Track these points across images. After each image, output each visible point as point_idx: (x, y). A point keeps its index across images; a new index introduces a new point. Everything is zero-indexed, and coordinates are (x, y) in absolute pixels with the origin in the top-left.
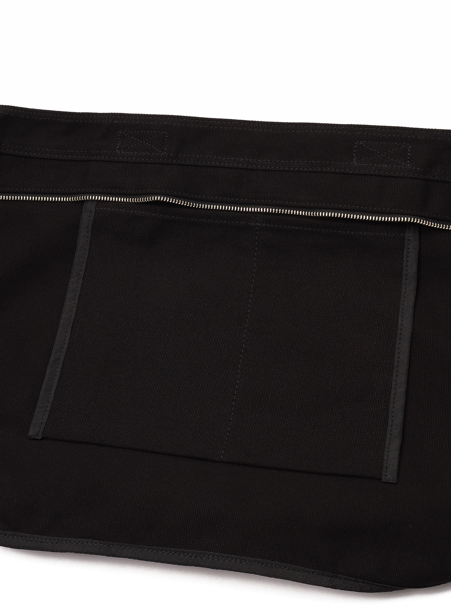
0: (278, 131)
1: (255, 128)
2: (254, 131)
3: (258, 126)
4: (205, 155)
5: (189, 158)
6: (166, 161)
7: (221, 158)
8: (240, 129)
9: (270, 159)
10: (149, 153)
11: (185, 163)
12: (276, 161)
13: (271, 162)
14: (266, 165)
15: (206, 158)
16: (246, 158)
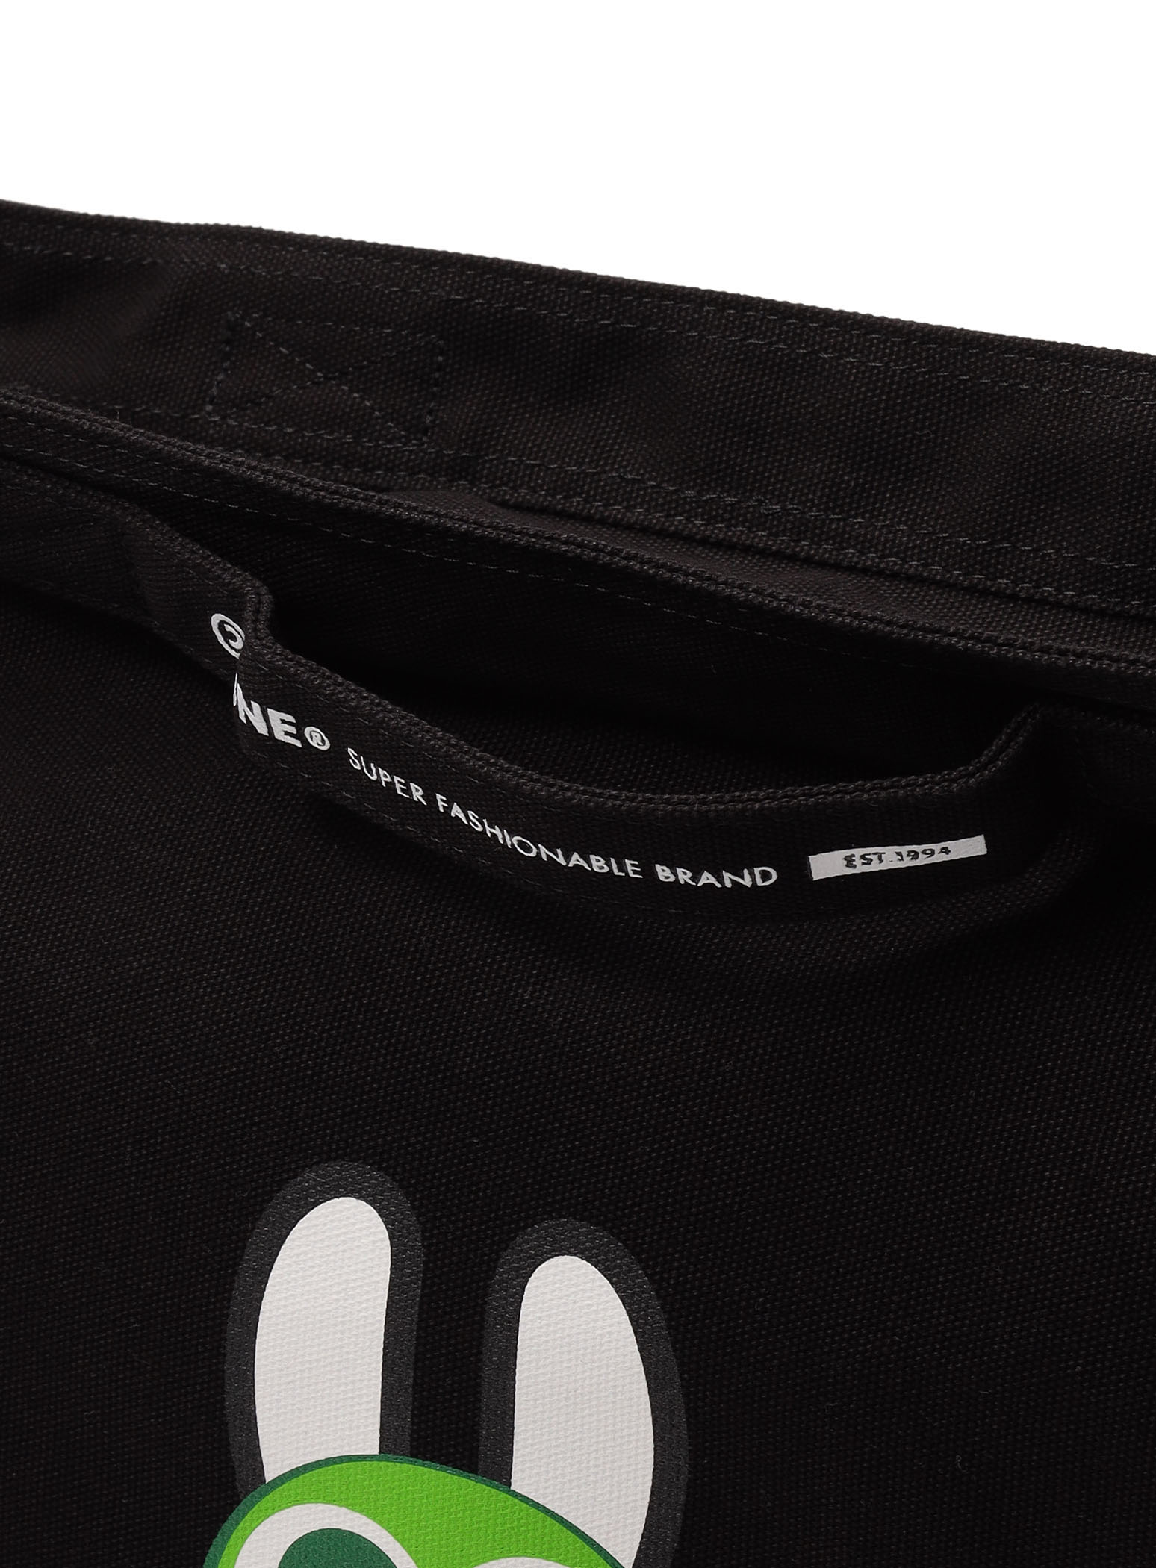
0: (956, 377)
1: (848, 350)
2: (844, 365)
3: (865, 341)
4: (606, 464)
5: (532, 473)
6: (421, 481)
7: (676, 491)
8: (779, 349)
9: (908, 519)
10: (349, 439)
11: (507, 497)
12: (934, 533)
13: (908, 536)
14: (885, 548)
15: (609, 481)
16: (792, 499)
